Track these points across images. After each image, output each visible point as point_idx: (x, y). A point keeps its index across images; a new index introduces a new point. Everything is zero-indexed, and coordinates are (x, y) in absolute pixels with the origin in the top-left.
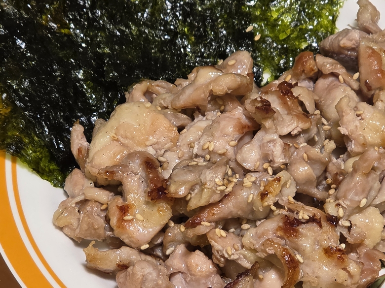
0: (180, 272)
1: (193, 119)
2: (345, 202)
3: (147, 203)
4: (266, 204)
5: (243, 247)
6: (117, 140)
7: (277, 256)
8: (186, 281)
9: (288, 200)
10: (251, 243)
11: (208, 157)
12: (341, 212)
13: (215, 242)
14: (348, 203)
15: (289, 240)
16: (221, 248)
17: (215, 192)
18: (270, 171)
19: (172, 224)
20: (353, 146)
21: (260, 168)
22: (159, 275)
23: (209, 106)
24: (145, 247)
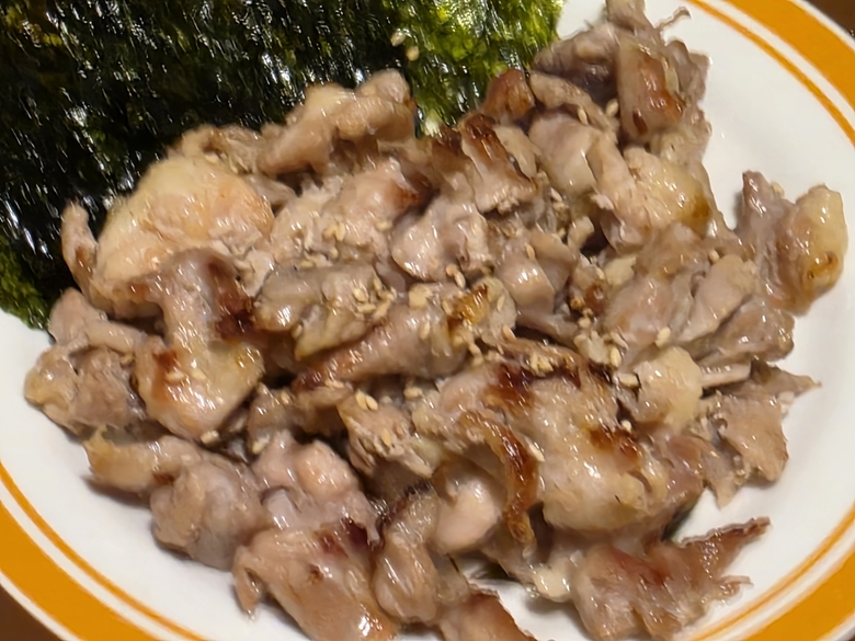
0: (282, 487)
1: (298, 191)
2: (624, 336)
3: (213, 346)
4: (458, 340)
5: (413, 429)
6: (154, 230)
7: (489, 447)
8: (296, 507)
9: (503, 333)
10: (432, 420)
11: (334, 252)
12: (616, 358)
13: (356, 419)
14: (630, 336)
15: (513, 414)
16: (369, 434)
17: (354, 317)
18: (460, 280)
19: (265, 390)
20: (622, 233)
21: (441, 275)
22: (239, 493)
23: (331, 165)
24: (210, 436)
